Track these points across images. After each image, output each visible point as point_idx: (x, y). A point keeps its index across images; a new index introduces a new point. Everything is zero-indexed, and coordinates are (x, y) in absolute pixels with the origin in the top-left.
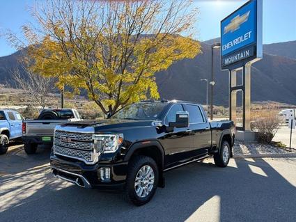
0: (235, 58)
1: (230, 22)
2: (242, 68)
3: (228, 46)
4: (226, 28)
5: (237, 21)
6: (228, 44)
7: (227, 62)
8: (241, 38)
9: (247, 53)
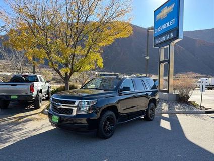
0: (164, 39)
1: (160, 12)
2: (168, 46)
3: (158, 30)
4: (157, 16)
5: (166, 11)
6: (159, 28)
7: (158, 41)
8: (168, 23)
9: (172, 35)
